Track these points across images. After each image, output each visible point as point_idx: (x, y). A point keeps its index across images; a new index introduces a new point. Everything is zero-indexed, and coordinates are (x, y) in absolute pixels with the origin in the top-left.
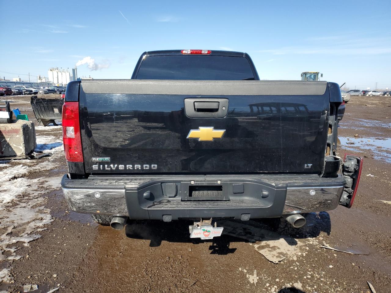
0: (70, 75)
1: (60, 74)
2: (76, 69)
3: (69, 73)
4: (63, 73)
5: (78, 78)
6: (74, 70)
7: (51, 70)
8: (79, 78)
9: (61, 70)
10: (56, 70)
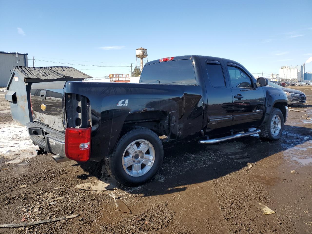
0: (298, 71)
1: (289, 70)
2: (304, 65)
3: (297, 70)
4: (292, 70)
5: (305, 73)
6: (302, 67)
7: (282, 68)
8: (307, 73)
9: (291, 67)
10: (286, 68)
